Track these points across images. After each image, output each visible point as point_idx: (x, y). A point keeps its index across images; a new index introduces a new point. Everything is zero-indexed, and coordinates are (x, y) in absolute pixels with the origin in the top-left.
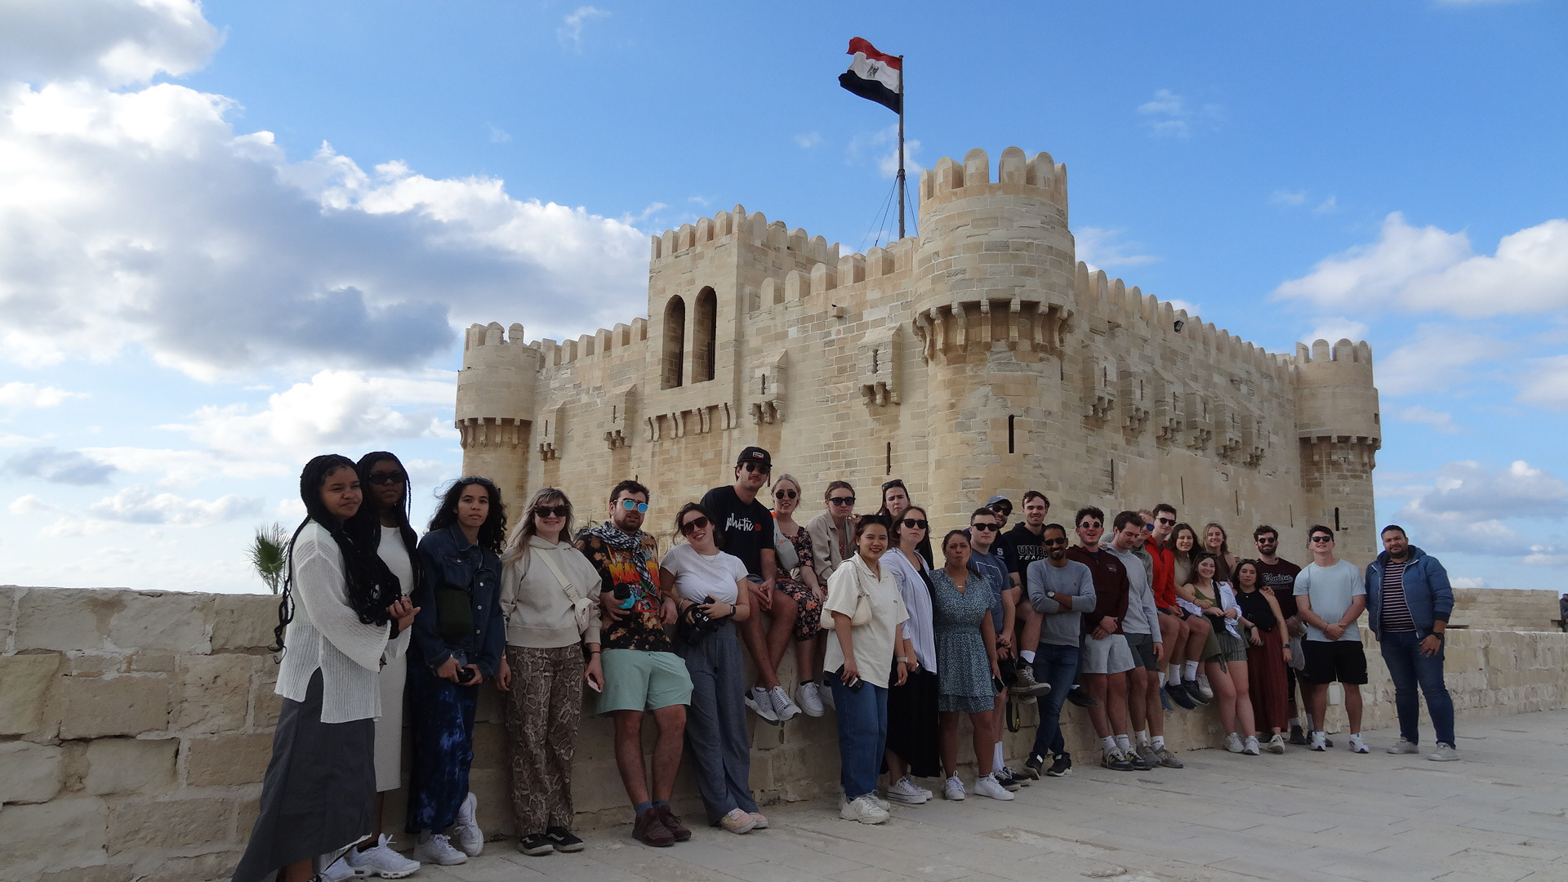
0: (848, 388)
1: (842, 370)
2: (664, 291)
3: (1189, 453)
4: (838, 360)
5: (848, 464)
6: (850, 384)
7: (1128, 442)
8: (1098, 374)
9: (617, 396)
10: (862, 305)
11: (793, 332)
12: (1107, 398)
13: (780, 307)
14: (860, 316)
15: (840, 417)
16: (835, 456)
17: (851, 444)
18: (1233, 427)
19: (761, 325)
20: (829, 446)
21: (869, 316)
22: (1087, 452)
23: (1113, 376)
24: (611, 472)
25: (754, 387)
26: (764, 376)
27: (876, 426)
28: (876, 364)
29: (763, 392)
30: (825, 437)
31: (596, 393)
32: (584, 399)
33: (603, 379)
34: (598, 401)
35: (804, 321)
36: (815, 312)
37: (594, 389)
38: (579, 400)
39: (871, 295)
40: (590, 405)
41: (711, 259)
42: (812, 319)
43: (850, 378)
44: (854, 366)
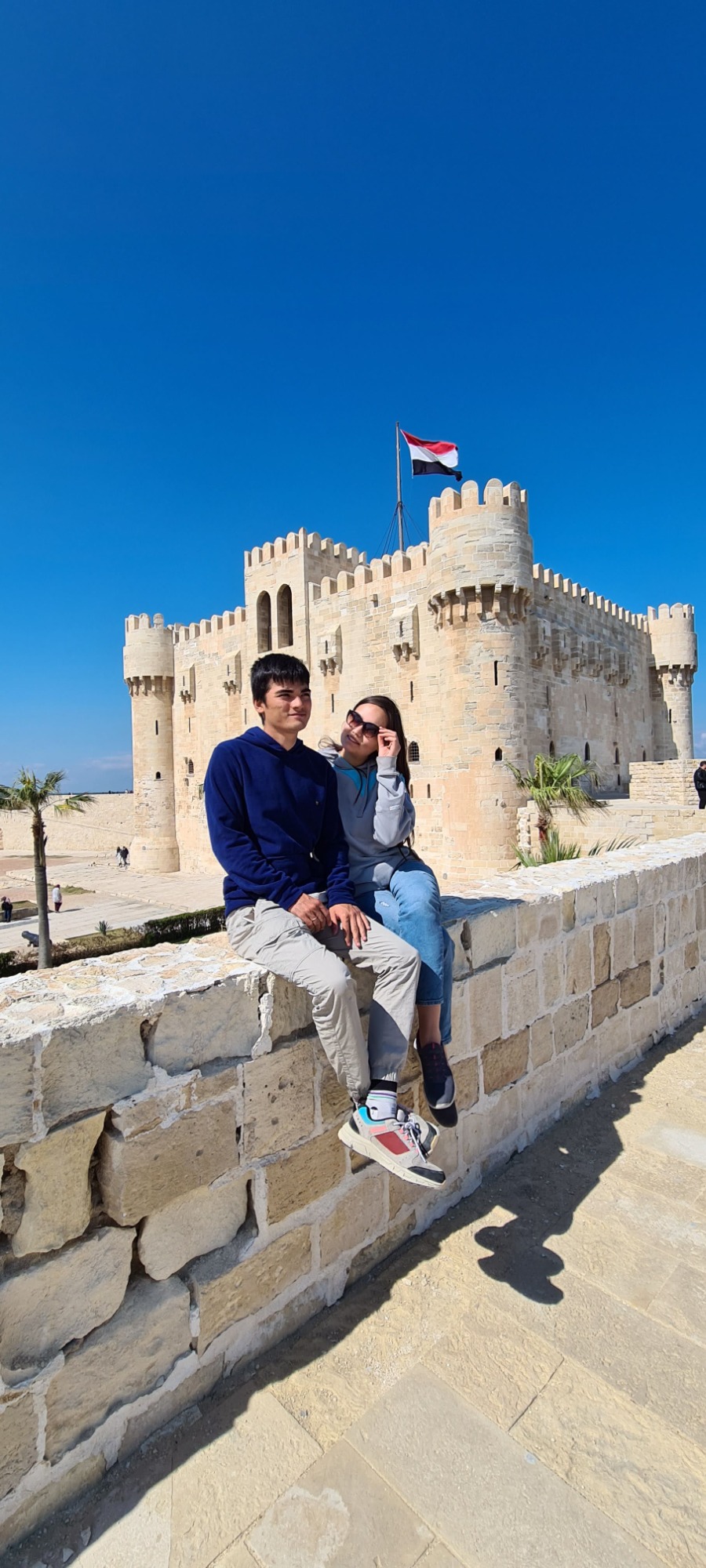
0: (384, 648)
1: (378, 636)
2: (255, 587)
3: (590, 679)
4: (376, 629)
6: (385, 645)
7: (556, 675)
8: (540, 632)
9: (230, 659)
10: (389, 593)
11: (344, 612)
12: (545, 647)
13: (335, 595)
14: (389, 600)
15: (378, 666)
17: (386, 684)
18: (615, 662)
19: (324, 608)
21: (395, 599)
22: (534, 682)
23: (549, 633)
24: (228, 708)
25: (320, 649)
26: (326, 642)
27: (402, 671)
28: (402, 631)
29: (327, 653)
30: (369, 679)
31: (215, 657)
32: (207, 661)
33: (219, 648)
34: (217, 662)
35: (351, 604)
36: (358, 598)
37: (213, 654)
38: (204, 662)
39: (396, 586)
40: (212, 665)
41: (287, 566)
42: (356, 603)
43: (384, 641)
44: (386, 633)
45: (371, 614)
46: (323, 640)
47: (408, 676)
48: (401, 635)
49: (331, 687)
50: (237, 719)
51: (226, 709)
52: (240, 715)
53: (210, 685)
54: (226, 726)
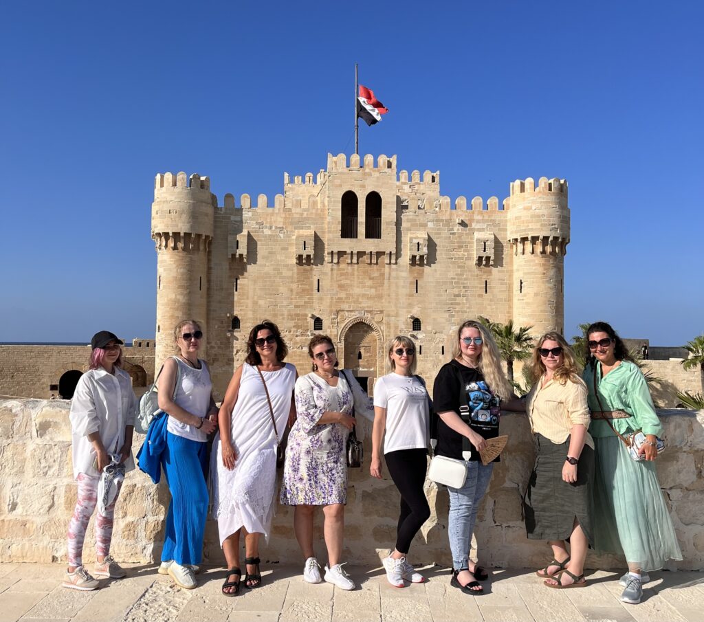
1: (460, 247)
2: (341, 186)
9: (306, 236)
10: (471, 220)
11: (430, 225)
13: (422, 211)
14: (471, 225)
15: (459, 267)
16: (457, 283)
17: (466, 279)
19: (411, 217)
20: (454, 279)
21: (474, 225)
24: (295, 276)
25: (413, 247)
26: (418, 243)
27: (479, 273)
28: (485, 249)
29: (418, 250)
30: (451, 274)
31: (279, 230)
32: (267, 232)
33: (284, 223)
34: (282, 235)
35: (437, 220)
36: (444, 218)
37: (276, 228)
38: (263, 232)
39: (477, 217)
40: (274, 236)
41: (378, 178)
42: (442, 220)
43: (465, 251)
44: (466, 246)
45: (455, 231)
46: (415, 241)
47: (484, 277)
48: (485, 251)
49: (416, 275)
50: (307, 287)
51: (292, 277)
52: (311, 284)
53: (270, 253)
54: (292, 291)
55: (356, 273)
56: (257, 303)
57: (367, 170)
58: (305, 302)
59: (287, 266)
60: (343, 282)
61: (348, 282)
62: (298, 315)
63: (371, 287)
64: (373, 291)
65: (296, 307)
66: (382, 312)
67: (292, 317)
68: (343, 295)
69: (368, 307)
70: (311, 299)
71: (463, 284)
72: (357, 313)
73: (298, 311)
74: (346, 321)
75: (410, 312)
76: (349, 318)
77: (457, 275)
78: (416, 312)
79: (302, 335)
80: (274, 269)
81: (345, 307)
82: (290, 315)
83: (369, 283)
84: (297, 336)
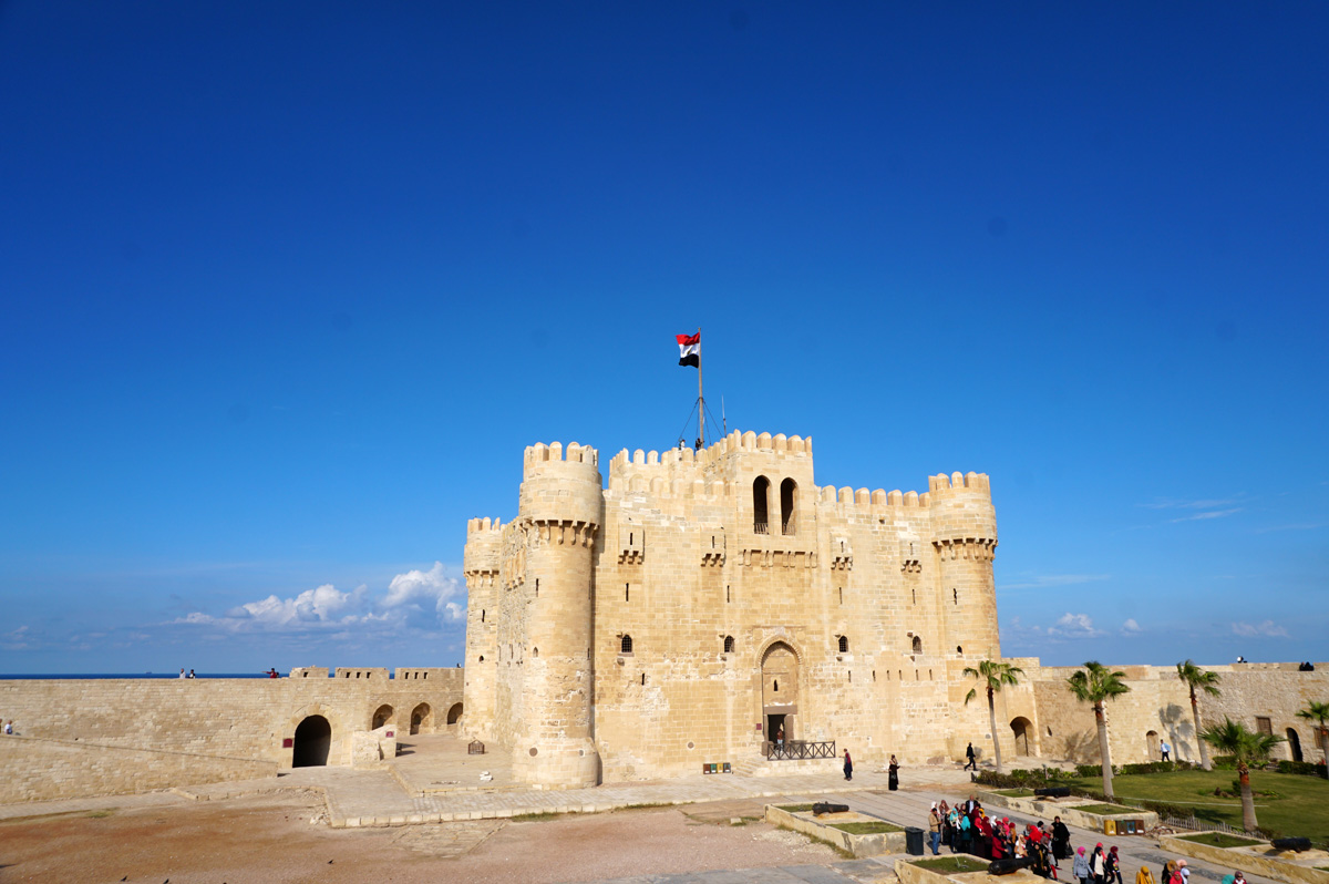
1: (884, 549)
2: (751, 469)
4: (882, 542)
5: (892, 598)
6: (890, 557)
9: (714, 530)
10: (893, 518)
11: (851, 521)
13: (841, 504)
14: (893, 523)
15: (885, 572)
16: (883, 592)
17: (892, 587)
19: (828, 511)
20: (880, 587)
21: (896, 524)
24: (700, 581)
25: (837, 548)
26: (842, 543)
27: (906, 581)
28: (912, 551)
29: (842, 551)
30: (877, 582)
31: (679, 521)
32: (665, 523)
33: (686, 513)
34: (683, 528)
35: (858, 516)
36: (865, 513)
37: (677, 518)
38: (659, 523)
39: (899, 514)
40: (673, 529)
41: (793, 462)
42: (863, 516)
43: (889, 553)
44: (890, 548)
45: (877, 529)
46: (839, 540)
47: (911, 585)
48: (912, 554)
49: (839, 582)
50: (715, 596)
51: (697, 583)
52: (720, 594)
53: (668, 550)
54: (696, 600)
55: (772, 579)
56: (654, 617)
57: (780, 453)
58: (713, 616)
59: (690, 568)
60: (757, 590)
61: (764, 590)
62: (705, 633)
63: (790, 597)
64: (792, 601)
65: (703, 622)
66: (803, 628)
67: (697, 635)
68: (757, 606)
69: (788, 622)
70: (722, 611)
71: (889, 593)
72: (774, 629)
73: (704, 627)
74: (764, 641)
75: (835, 628)
76: (768, 637)
77: (884, 582)
78: (842, 630)
79: (711, 660)
80: (675, 573)
81: (760, 621)
82: (695, 633)
83: (788, 591)
84: (704, 661)
